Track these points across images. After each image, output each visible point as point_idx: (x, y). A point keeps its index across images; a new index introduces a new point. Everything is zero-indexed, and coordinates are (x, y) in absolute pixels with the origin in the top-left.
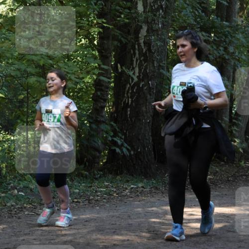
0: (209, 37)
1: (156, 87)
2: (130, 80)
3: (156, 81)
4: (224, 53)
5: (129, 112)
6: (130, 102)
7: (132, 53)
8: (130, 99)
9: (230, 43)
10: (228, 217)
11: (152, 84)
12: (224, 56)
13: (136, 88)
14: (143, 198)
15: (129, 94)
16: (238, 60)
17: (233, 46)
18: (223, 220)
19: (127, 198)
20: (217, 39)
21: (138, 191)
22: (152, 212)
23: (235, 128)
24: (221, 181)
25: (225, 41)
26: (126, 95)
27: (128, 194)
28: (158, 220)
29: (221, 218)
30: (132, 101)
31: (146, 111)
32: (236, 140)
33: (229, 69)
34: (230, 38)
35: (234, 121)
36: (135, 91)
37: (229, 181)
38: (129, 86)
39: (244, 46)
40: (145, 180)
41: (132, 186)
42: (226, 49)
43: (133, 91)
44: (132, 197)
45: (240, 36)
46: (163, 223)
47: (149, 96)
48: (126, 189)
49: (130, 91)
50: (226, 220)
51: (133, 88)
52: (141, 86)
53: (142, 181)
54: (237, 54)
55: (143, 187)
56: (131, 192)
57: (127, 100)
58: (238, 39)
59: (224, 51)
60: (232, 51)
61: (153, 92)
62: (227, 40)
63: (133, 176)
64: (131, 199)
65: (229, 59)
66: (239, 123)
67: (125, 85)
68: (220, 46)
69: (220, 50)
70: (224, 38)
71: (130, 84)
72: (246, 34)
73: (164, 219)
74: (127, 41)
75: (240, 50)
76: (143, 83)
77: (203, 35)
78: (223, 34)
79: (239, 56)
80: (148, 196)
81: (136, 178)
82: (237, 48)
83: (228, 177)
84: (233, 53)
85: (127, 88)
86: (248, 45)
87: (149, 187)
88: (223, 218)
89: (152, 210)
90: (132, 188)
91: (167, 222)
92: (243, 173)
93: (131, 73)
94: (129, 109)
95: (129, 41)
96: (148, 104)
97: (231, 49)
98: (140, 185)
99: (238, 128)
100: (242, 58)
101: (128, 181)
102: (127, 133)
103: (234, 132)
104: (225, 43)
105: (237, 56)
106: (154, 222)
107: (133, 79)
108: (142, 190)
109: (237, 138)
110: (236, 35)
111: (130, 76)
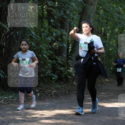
0: (54, 4)
1: (21, 35)
2: (5, 31)
3: (21, 31)
4: (63, 14)
5: (4, 51)
6: (4, 44)
7: (6, 13)
8: (4, 43)
9: (67, 8)
10: (64, 116)
11: (18, 34)
12: (64, 16)
13: (8, 35)
14: (12, 105)
15: (4, 39)
16: (73, 19)
17: (69, 11)
18: (61, 118)
19: (2, 105)
20: (59, 6)
21: (9, 101)
22: (17, 113)
23: (70, 61)
24: (61, 94)
25: (64, 7)
26: (2, 40)
27: (3, 102)
28: (21, 119)
29: (60, 117)
30: (6, 44)
31: (15, 50)
32: (71, 68)
33: (67, 24)
34: (67, 5)
35: (70, 56)
36: (7, 37)
37: (66, 94)
38: (3, 34)
39: (76, 11)
40: (14, 94)
41: (5, 98)
42: (65, 12)
43: (6, 37)
44: (5, 105)
45: (73, 4)
46: (24, 120)
47: (16, 41)
48: (2, 99)
49: (5, 38)
50: (64, 118)
51: (6, 35)
52: (11, 35)
53: (12, 94)
54: (71, 15)
55: (12, 98)
56: (4, 101)
57: (2, 43)
58: (73, 6)
59: (64, 13)
60: (68, 13)
61: (19, 38)
62: (65, 7)
63: (6, 91)
64: (5, 106)
65: (67, 18)
66: (73, 58)
67: (1, 34)
68: (61, 10)
69: (61, 12)
70: (63, 5)
71: (4, 33)
72: (77, 3)
73: (25, 118)
74: (2, 6)
75: (73, 13)
76: (13, 33)
77: (50, 3)
78: (63, 3)
79: (72, 16)
80: (16, 104)
81: (8, 92)
82: (72, 12)
83: (65, 91)
84: (69, 14)
85: (3, 36)
86: (78, 10)
87: (16, 98)
88: (62, 117)
89: (18, 113)
90: (5, 99)
91: (26, 120)
92: (75, 89)
93: (5, 26)
94: (4, 49)
95: (4, 6)
96: (16, 46)
97: (68, 12)
98: (10, 97)
99: (72, 61)
100: (74, 18)
101: (3, 95)
102: (3, 64)
103: (69, 63)
104: (64, 8)
105: (71, 16)
106: (19, 120)
107: (6, 30)
108: (12, 100)
109: (71, 67)
110: (71, 3)
111: (4, 28)
